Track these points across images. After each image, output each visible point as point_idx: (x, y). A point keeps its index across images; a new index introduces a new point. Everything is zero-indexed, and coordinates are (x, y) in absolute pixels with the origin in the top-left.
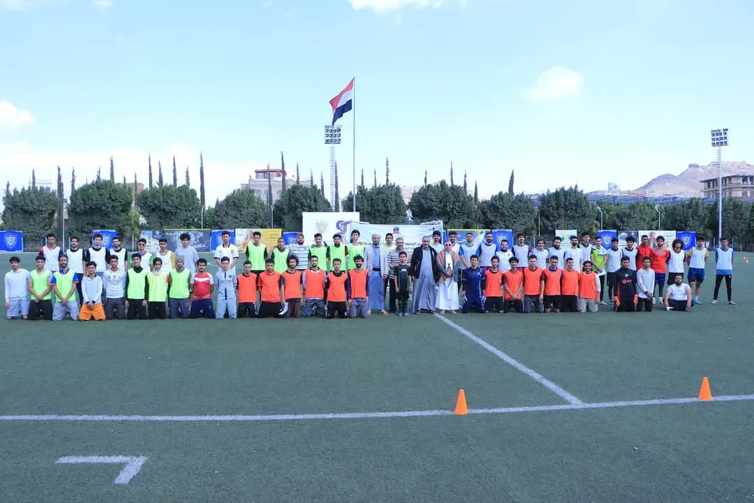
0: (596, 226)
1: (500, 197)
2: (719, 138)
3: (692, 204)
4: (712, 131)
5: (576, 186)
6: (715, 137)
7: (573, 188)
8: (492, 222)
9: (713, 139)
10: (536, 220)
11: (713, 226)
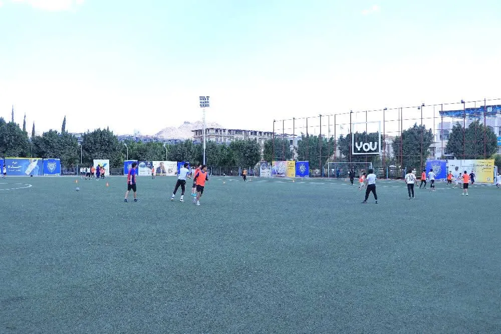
0: (123, 157)
1: (51, 134)
2: (204, 102)
3: (188, 144)
4: (200, 97)
5: (108, 129)
6: (202, 101)
7: (106, 129)
8: (44, 152)
9: (201, 102)
10: (79, 152)
11: (200, 159)
